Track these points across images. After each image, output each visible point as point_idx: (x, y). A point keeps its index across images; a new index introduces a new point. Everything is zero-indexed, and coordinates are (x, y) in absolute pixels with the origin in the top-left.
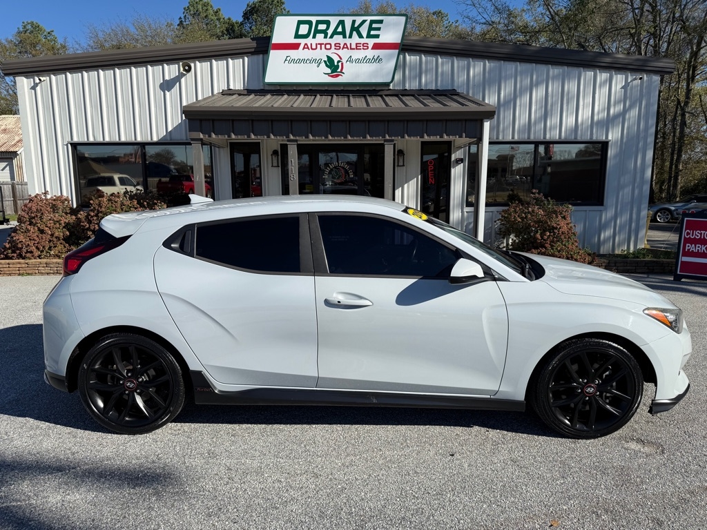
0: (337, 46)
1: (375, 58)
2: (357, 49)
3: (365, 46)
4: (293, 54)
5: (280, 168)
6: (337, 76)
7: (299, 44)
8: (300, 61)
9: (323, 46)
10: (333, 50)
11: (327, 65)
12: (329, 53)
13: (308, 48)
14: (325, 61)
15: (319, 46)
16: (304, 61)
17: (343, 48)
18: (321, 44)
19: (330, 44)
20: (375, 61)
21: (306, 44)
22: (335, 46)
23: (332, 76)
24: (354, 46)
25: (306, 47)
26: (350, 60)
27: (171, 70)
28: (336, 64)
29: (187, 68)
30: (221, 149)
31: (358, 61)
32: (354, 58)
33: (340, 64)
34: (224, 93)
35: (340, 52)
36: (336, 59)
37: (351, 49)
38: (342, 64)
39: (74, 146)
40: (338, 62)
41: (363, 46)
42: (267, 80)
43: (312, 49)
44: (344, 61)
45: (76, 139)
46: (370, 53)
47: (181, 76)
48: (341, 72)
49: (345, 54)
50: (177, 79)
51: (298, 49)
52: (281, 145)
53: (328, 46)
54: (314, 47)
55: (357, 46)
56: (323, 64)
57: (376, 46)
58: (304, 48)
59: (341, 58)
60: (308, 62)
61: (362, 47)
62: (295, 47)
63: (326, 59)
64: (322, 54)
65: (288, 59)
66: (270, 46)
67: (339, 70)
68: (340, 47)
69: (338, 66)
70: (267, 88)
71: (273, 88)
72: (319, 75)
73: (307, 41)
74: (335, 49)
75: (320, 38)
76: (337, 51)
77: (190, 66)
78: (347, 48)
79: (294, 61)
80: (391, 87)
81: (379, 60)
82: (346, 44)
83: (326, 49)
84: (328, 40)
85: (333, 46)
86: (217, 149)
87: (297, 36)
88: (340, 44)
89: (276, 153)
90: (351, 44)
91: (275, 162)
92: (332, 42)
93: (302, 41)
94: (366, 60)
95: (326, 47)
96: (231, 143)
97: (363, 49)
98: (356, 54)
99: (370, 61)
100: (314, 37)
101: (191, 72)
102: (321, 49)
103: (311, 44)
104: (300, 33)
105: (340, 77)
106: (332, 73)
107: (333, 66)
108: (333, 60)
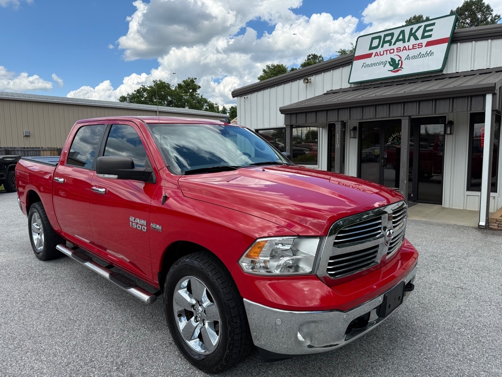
0: (399, 50)
1: (428, 53)
2: (413, 49)
3: (420, 46)
4: (368, 61)
5: (357, 140)
6: (398, 71)
7: (373, 53)
8: (372, 65)
9: (388, 52)
10: (395, 53)
11: (391, 65)
12: (392, 56)
13: (378, 55)
14: (389, 62)
15: (385, 52)
16: (375, 64)
17: (403, 50)
18: (387, 51)
19: (393, 49)
20: (428, 55)
21: (377, 53)
22: (397, 50)
23: (394, 72)
24: (411, 47)
25: (377, 54)
26: (408, 58)
28: (397, 62)
29: (306, 81)
30: (323, 129)
31: (414, 57)
32: (410, 56)
33: (400, 62)
34: (327, 93)
36: (397, 59)
37: (409, 49)
38: (402, 62)
39: (257, 131)
41: (418, 45)
42: (350, 82)
43: (380, 55)
44: (403, 59)
45: (257, 128)
46: (424, 50)
48: (401, 67)
49: (404, 54)
51: (371, 57)
52: (359, 123)
53: (392, 51)
54: (382, 53)
55: (413, 47)
56: (388, 64)
57: (429, 44)
58: (375, 55)
59: (401, 58)
60: (377, 64)
62: (369, 56)
63: (390, 60)
64: (387, 58)
65: (364, 65)
66: (354, 58)
67: (399, 66)
68: (400, 50)
69: (399, 64)
70: (353, 86)
72: (385, 72)
73: (378, 50)
74: (397, 52)
75: (386, 46)
76: (398, 54)
77: (308, 80)
78: (406, 49)
79: (368, 66)
80: (444, 72)
81: (431, 53)
82: (405, 47)
83: (390, 53)
84: (392, 47)
85: (395, 51)
86: (321, 129)
87: (371, 48)
88: (400, 48)
89: (355, 129)
90: (409, 46)
91: (352, 134)
92: (395, 47)
93: (374, 51)
94: (421, 56)
95: (390, 51)
96: (329, 124)
97: (418, 48)
98: (412, 53)
99: (423, 56)
100: (382, 47)
101: (310, 82)
102: (387, 54)
103: (380, 52)
104: (372, 46)
105: (400, 71)
106: (394, 69)
107: (395, 64)
108: (395, 60)
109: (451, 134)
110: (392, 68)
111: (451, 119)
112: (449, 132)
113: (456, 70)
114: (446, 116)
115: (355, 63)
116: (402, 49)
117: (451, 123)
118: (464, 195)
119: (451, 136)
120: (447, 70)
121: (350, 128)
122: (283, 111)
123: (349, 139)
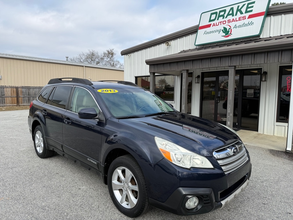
0: (229, 21)
2: (239, 20)
4: (208, 30)
5: (200, 84)
6: (228, 36)
7: (211, 24)
8: (211, 32)
9: (222, 23)
10: (227, 24)
11: (223, 32)
12: (225, 26)
14: (222, 30)
15: (220, 23)
16: (213, 32)
17: (232, 21)
18: (221, 22)
19: (225, 21)
20: (249, 24)
21: (214, 24)
22: (228, 21)
23: (226, 37)
25: (214, 25)
26: (235, 27)
28: (228, 30)
30: (178, 77)
31: (240, 26)
32: (237, 25)
33: (230, 30)
34: (181, 52)
36: (228, 28)
37: (236, 21)
38: (231, 30)
39: (136, 78)
40: (229, 29)
42: (196, 44)
43: (217, 25)
44: (232, 28)
46: (247, 21)
48: (230, 34)
49: (232, 24)
52: (202, 73)
53: (224, 22)
54: (217, 24)
55: (239, 19)
56: (222, 32)
57: (250, 17)
58: (213, 26)
59: (230, 27)
60: (214, 32)
61: (242, 19)
62: (209, 26)
63: (223, 29)
64: (221, 27)
65: (205, 32)
66: (198, 28)
67: (229, 33)
68: (230, 21)
69: (229, 31)
70: (198, 47)
71: (200, 47)
72: (220, 37)
73: (215, 22)
74: (228, 23)
75: (221, 19)
76: (228, 24)
77: (168, 43)
78: (234, 21)
79: (208, 33)
80: (261, 37)
81: (252, 23)
82: (233, 19)
83: (223, 24)
84: (225, 19)
85: (227, 22)
86: (176, 76)
87: (210, 21)
88: (230, 20)
89: (198, 77)
90: (236, 18)
91: (197, 81)
92: (226, 19)
93: (212, 23)
94: (244, 25)
95: (223, 23)
97: (243, 19)
98: (239, 23)
99: (246, 25)
100: (218, 19)
101: (170, 45)
102: (221, 24)
103: (216, 23)
104: (211, 19)
105: (230, 36)
106: (226, 35)
107: (226, 32)
108: (226, 29)
109: (265, 81)
110: (224, 34)
111: (266, 70)
112: (264, 80)
113: (270, 35)
114: (262, 68)
115: (199, 31)
116: (231, 21)
117: (265, 73)
118: (274, 125)
119: (266, 82)
120: (263, 35)
121: (195, 76)
122: (147, 62)
123: (195, 84)
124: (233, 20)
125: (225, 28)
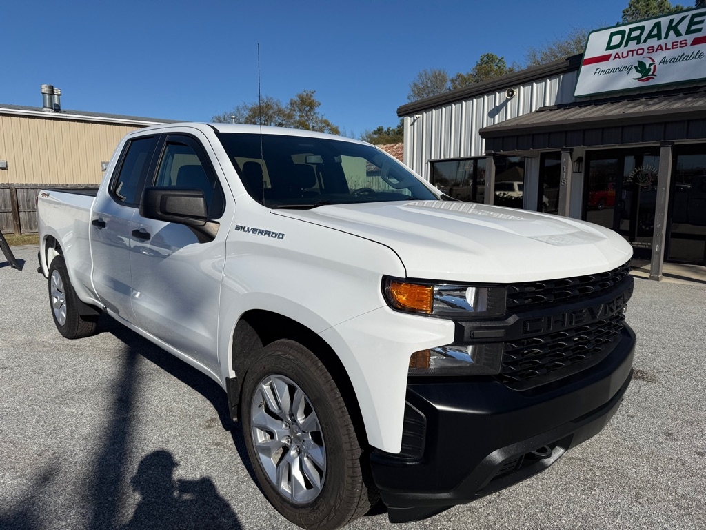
0: (651, 50)
1: (695, 54)
2: (673, 48)
4: (603, 66)
5: (583, 174)
6: (648, 79)
7: (610, 55)
8: (609, 71)
9: (635, 53)
10: (646, 54)
11: (637, 71)
12: (640, 58)
13: (619, 57)
14: (636, 67)
15: (630, 53)
16: (614, 70)
17: (657, 50)
18: (632, 51)
19: (643, 49)
20: (694, 57)
21: (617, 54)
22: (648, 49)
23: (643, 80)
24: (669, 46)
25: (617, 56)
26: (664, 61)
27: (500, 97)
28: (647, 67)
29: (510, 93)
30: (533, 160)
31: (674, 60)
32: (668, 58)
33: (652, 67)
34: (540, 110)
35: (652, 55)
36: (648, 63)
37: (666, 49)
38: (655, 67)
39: (432, 163)
40: (651, 65)
41: (681, 44)
42: (575, 95)
43: (623, 57)
44: (657, 63)
45: (433, 158)
46: (689, 50)
47: (507, 100)
48: (653, 74)
49: (658, 57)
50: (505, 103)
51: (608, 60)
52: (587, 152)
53: (640, 52)
54: (625, 55)
55: (673, 46)
56: (634, 70)
57: (697, 41)
58: (615, 58)
59: (653, 61)
60: (618, 70)
61: (679, 45)
62: (605, 58)
63: (637, 65)
64: (633, 60)
65: (598, 71)
66: (583, 62)
67: (651, 73)
68: (653, 50)
69: (650, 69)
70: (578, 100)
71: (584, 100)
72: (630, 81)
73: (622, 49)
74: (648, 52)
75: (633, 45)
77: (513, 92)
78: (662, 49)
79: (604, 73)
81: (700, 55)
82: (660, 46)
83: (637, 54)
84: (641, 45)
85: (646, 51)
86: (529, 160)
87: (609, 47)
88: (653, 47)
89: (580, 160)
90: (666, 44)
91: (577, 168)
92: (645, 46)
93: (613, 52)
94: (684, 58)
95: (638, 52)
96: (541, 153)
98: (671, 54)
99: (688, 58)
100: (626, 45)
101: (515, 96)
102: (632, 55)
103: (623, 53)
104: (612, 44)
105: (652, 79)
106: (642, 77)
107: (644, 70)
108: (645, 65)
110: (639, 75)
115: (584, 68)
116: (655, 49)
122: (483, 133)
124: (660, 48)
125: (641, 64)
